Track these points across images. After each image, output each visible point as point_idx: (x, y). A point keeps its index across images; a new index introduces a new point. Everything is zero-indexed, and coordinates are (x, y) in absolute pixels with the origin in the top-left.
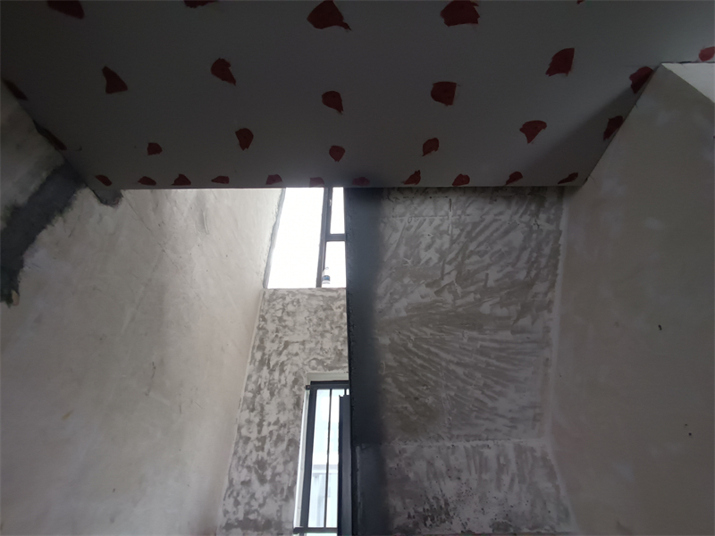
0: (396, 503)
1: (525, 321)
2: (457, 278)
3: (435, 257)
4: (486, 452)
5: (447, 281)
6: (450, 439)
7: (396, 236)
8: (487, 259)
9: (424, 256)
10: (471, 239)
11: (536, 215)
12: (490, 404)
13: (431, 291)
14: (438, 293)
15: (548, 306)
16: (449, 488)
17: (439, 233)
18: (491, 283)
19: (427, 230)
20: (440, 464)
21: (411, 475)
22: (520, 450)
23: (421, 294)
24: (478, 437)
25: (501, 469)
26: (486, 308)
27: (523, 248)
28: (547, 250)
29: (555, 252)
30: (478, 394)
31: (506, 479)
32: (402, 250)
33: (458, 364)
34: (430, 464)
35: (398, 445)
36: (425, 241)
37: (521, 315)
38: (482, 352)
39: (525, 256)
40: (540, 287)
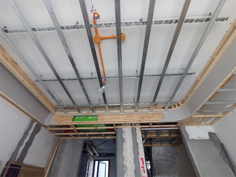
1: (173, 160)
2: (165, 155)
3: (162, 153)
5: (163, 156)
6: (165, 175)
7: (157, 150)
8: (168, 153)
9: (161, 153)
10: (166, 151)
11: (174, 148)
12: (169, 171)
14: (162, 157)
15: (176, 158)
17: (162, 150)
18: (169, 156)
19: (161, 150)
23: (160, 157)
24: (168, 175)
26: (168, 159)
27: (172, 152)
28: (176, 152)
29: (177, 152)
30: (168, 169)
32: (158, 152)
33: (165, 166)
36: (160, 151)
37: (173, 159)
38: (168, 164)
39: (173, 153)
40: (175, 156)
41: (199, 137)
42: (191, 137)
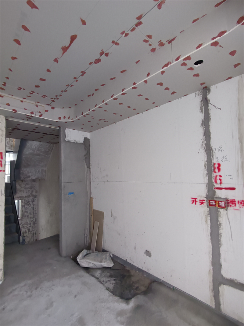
0: (22, 176)
2: (38, 150)
3: (35, 147)
4: (37, 170)
5: (36, 150)
6: (32, 168)
8: (42, 148)
9: (33, 147)
10: (40, 146)
11: (50, 145)
13: (33, 152)
15: (50, 154)
16: (30, 174)
17: (36, 145)
18: (42, 151)
20: (29, 171)
21: (25, 173)
22: (42, 170)
23: (31, 151)
24: (36, 168)
25: (39, 172)
26: (41, 154)
27: (48, 148)
28: (51, 148)
30: (37, 163)
31: (39, 173)
32: (29, 146)
33: (35, 160)
34: (28, 171)
35: (23, 169)
36: (33, 145)
37: (46, 155)
38: (39, 159)
40: (49, 152)
41: (75, 140)
42: (67, 139)
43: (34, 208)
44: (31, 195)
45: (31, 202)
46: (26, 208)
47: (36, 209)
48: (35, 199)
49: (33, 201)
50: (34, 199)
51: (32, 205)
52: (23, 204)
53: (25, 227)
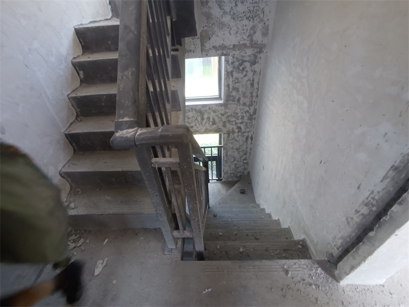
43: (253, 80)
44: (248, 43)
45: (247, 64)
46: (237, 79)
47: (258, 84)
48: (259, 56)
49: (253, 63)
50: (255, 56)
51: (249, 71)
52: (230, 69)
53: (232, 122)
